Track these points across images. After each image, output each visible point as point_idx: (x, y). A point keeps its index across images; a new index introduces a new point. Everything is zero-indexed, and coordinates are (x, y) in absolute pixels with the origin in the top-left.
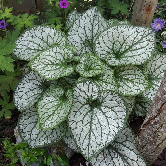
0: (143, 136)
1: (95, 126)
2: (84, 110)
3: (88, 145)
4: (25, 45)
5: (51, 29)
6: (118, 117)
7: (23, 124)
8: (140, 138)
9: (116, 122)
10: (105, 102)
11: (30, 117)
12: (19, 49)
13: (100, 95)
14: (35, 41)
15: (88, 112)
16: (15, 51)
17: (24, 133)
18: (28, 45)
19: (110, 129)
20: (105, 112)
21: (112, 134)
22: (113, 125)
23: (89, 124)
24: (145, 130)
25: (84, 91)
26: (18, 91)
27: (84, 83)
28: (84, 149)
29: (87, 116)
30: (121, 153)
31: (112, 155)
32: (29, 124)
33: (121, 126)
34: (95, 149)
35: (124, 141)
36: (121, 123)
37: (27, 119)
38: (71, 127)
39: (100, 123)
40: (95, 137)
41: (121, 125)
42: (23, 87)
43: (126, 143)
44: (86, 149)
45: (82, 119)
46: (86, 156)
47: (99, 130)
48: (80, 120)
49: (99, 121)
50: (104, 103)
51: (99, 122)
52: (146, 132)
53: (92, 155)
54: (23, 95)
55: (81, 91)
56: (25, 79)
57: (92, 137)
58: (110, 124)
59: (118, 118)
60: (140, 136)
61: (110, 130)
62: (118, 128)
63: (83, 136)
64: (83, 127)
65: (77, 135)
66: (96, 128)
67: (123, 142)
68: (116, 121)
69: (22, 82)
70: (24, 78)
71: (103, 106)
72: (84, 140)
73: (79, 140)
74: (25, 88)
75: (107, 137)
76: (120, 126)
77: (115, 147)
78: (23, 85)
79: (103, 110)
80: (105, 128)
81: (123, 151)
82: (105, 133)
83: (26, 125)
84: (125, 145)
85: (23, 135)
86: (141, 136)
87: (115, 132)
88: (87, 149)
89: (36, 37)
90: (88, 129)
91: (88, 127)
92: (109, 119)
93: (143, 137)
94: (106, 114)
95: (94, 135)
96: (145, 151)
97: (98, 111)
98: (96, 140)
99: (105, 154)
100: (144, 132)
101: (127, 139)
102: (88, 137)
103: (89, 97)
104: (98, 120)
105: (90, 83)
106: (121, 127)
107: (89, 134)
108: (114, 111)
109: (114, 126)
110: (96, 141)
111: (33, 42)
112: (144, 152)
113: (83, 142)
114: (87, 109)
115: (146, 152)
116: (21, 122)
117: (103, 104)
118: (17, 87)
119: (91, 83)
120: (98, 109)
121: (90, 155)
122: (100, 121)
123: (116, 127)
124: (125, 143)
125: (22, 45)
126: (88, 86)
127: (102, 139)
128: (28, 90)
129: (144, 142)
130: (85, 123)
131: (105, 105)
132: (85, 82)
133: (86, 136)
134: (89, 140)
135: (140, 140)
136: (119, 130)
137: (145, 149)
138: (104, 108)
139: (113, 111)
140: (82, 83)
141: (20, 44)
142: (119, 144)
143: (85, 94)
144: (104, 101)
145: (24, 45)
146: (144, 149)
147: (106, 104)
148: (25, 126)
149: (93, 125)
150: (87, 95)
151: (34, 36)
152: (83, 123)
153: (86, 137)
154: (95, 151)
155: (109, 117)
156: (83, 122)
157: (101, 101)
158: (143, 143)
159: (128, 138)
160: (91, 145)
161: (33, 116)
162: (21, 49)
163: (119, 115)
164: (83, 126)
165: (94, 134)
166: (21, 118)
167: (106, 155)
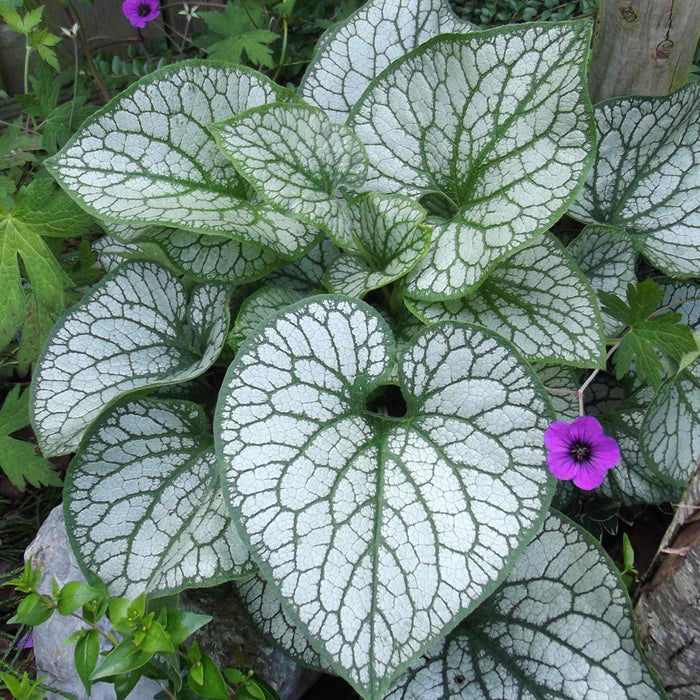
0: (672, 593)
1: (401, 518)
2: (334, 446)
3: (370, 619)
4: (127, 156)
5: (251, 87)
6: (511, 457)
7: (89, 498)
8: (655, 607)
9: (505, 484)
10: (439, 390)
11: (122, 465)
12: (98, 170)
13: (411, 354)
14: (175, 140)
15: (355, 455)
16: (79, 182)
17: (98, 545)
18: (143, 156)
19: (477, 525)
20: (447, 445)
21: (489, 548)
22: (489, 504)
23: (368, 511)
24: (685, 557)
25: (312, 357)
26: (65, 349)
27: (299, 317)
28: (345, 642)
29: (351, 474)
30: (540, 679)
31: (489, 687)
32: (118, 501)
33: (530, 501)
34: (407, 636)
35: (560, 617)
36: (528, 490)
37: (108, 475)
38: (262, 542)
39: (424, 502)
40: (403, 571)
41: (533, 499)
42: (90, 334)
43: (567, 627)
44: (356, 638)
45: (327, 492)
46: (358, 674)
47: (421, 535)
48: (316, 497)
49: (418, 492)
50: (435, 396)
51: (420, 498)
52: (691, 569)
53: (390, 669)
54: (83, 369)
55: (294, 358)
56: (102, 299)
57: (387, 572)
58: (474, 499)
59: (513, 465)
60: (659, 598)
61: (477, 529)
62: (517, 514)
63: (337, 575)
64: (334, 532)
65: (300, 572)
66: (406, 527)
67: (555, 620)
68: (503, 482)
69: (87, 311)
70: (101, 295)
71: (431, 414)
72: (344, 596)
73: (318, 599)
74: (96, 337)
75: (467, 565)
76: (525, 503)
77: (510, 651)
78: (90, 325)
79: (434, 435)
80: (451, 524)
81: (550, 666)
82: (452, 550)
83: (106, 506)
84: (563, 640)
85: (92, 554)
86: (662, 595)
87: (504, 536)
88: (365, 638)
89: (186, 119)
90: (360, 537)
91: (363, 523)
92: (469, 476)
93: (675, 597)
94: (451, 451)
95: (398, 564)
96: (683, 681)
97: (409, 442)
98: (407, 588)
99: (451, 675)
100: (677, 570)
101: (573, 602)
102: (363, 576)
103: (348, 378)
104: (414, 484)
105: (328, 311)
106: (532, 509)
107: (367, 559)
108: (488, 430)
109: (498, 508)
110: (407, 592)
111: (168, 142)
112: (681, 686)
113: (342, 604)
114: (347, 438)
115: (689, 685)
116: (81, 487)
117: (430, 405)
118: (62, 330)
119: (336, 310)
120: (411, 435)
121: (380, 670)
122: (424, 490)
123: (508, 513)
124: (560, 628)
125: (112, 153)
126: (325, 324)
127: (440, 580)
128: (110, 350)
129: (680, 631)
130: (343, 508)
131: (440, 410)
132: (302, 311)
133: (353, 574)
134: (374, 592)
135: (653, 619)
136: (526, 523)
137: (687, 672)
138: (436, 425)
139: (482, 431)
140: (286, 319)
141: (105, 147)
142: (529, 633)
143: (320, 368)
144: (433, 384)
145: (122, 153)
146: (681, 666)
147: (447, 403)
148: (101, 509)
149: (387, 513)
150: (332, 370)
151: (177, 113)
152: (331, 512)
153: (355, 578)
154: (407, 642)
155: (468, 467)
156: (331, 503)
157: (418, 391)
158: (674, 634)
159: (577, 599)
160: (383, 617)
161: (139, 459)
162: (107, 172)
163: (516, 447)
164: (336, 526)
165: (395, 557)
166: (81, 471)
167: (459, 680)
